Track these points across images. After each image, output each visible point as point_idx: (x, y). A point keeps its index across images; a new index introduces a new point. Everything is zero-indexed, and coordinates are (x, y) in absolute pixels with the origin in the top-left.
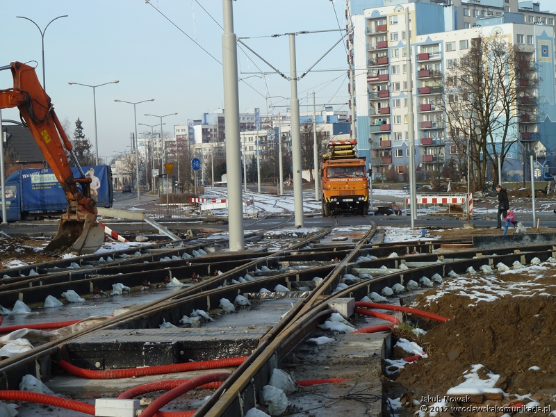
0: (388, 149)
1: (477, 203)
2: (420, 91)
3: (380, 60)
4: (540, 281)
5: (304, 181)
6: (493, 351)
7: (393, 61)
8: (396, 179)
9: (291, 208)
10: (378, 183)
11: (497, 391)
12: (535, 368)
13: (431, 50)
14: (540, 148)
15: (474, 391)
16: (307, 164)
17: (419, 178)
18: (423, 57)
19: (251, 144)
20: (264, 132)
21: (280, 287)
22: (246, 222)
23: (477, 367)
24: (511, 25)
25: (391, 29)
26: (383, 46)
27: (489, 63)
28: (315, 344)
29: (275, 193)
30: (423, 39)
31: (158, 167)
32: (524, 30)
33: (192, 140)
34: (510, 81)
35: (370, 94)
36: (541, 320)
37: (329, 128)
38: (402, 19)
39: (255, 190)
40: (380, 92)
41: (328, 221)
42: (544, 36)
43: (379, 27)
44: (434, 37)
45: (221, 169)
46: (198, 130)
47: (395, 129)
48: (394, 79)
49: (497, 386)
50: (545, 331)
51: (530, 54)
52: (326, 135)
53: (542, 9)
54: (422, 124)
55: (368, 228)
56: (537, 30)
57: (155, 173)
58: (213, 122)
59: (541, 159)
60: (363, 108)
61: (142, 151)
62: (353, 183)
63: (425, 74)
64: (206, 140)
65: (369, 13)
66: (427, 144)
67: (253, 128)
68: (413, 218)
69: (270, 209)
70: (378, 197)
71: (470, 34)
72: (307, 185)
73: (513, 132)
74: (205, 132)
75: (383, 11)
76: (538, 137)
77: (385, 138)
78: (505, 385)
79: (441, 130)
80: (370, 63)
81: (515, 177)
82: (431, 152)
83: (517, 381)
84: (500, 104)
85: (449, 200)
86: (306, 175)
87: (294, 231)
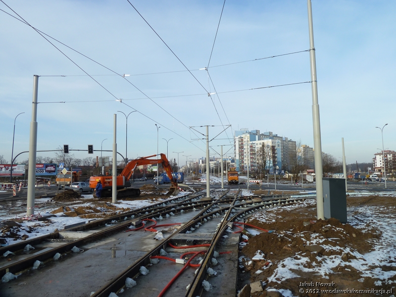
0: (243, 167)
1: (263, 182)
2: (250, 154)
3: (241, 147)
4: (275, 214)
5: (224, 173)
6: (263, 247)
7: (244, 147)
8: (245, 174)
9: (221, 181)
10: (241, 175)
11: (263, 259)
12: (272, 253)
13: (253, 145)
14: (277, 167)
15: (258, 259)
16: (225, 169)
17: (250, 173)
18: (251, 146)
19: (212, 164)
20: (215, 162)
21: (217, 214)
22: (211, 186)
23: (259, 251)
24: (271, 140)
25: (244, 140)
26: (242, 144)
27: (266, 149)
28: (224, 238)
29: (217, 177)
30: (251, 142)
31: (192, 170)
32: (274, 141)
33: (199, 163)
34: (271, 154)
35: (239, 155)
36: (273, 240)
37: (230, 161)
38: (246, 138)
39: (213, 175)
40: (241, 154)
41: (229, 186)
42: (278, 142)
43: (241, 140)
44: (254, 142)
45: (205, 170)
46: (201, 161)
47: (245, 162)
48: (245, 151)
49: (263, 257)
50: (274, 243)
51: (275, 146)
52: (229, 163)
53: (278, 136)
54: (251, 161)
55: (238, 189)
56: (277, 141)
57: (191, 171)
58: (204, 159)
59: (278, 170)
60: (237, 157)
61: (188, 165)
62: (235, 177)
63: (251, 150)
64: (202, 163)
65: (239, 136)
66: (252, 166)
67: (213, 160)
68: (248, 186)
69: (216, 182)
70: (240, 179)
71: (262, 141)
72: (224, 174)
73: (271, 165)
74: (202, 161)
75: (242, 136)
76: (277, 165)
77: (242, 164)
78: (264, 257)
79: (255, 163)
80: (239, 147)
81: (272, 174)
82: (253, 168)
83: (268, 256)
84: (268, 159)
85: (257, 181)
86: (225, 172)
87: (221, 190)
